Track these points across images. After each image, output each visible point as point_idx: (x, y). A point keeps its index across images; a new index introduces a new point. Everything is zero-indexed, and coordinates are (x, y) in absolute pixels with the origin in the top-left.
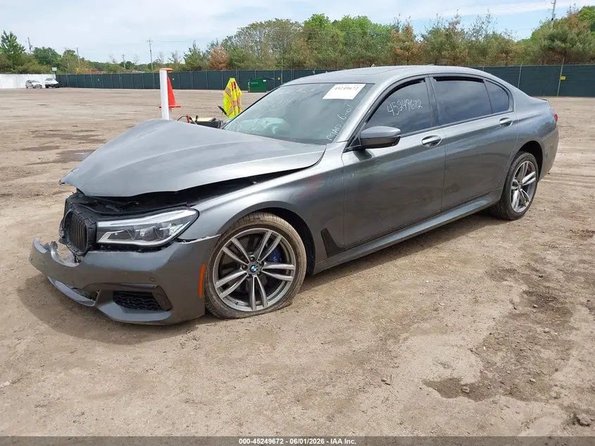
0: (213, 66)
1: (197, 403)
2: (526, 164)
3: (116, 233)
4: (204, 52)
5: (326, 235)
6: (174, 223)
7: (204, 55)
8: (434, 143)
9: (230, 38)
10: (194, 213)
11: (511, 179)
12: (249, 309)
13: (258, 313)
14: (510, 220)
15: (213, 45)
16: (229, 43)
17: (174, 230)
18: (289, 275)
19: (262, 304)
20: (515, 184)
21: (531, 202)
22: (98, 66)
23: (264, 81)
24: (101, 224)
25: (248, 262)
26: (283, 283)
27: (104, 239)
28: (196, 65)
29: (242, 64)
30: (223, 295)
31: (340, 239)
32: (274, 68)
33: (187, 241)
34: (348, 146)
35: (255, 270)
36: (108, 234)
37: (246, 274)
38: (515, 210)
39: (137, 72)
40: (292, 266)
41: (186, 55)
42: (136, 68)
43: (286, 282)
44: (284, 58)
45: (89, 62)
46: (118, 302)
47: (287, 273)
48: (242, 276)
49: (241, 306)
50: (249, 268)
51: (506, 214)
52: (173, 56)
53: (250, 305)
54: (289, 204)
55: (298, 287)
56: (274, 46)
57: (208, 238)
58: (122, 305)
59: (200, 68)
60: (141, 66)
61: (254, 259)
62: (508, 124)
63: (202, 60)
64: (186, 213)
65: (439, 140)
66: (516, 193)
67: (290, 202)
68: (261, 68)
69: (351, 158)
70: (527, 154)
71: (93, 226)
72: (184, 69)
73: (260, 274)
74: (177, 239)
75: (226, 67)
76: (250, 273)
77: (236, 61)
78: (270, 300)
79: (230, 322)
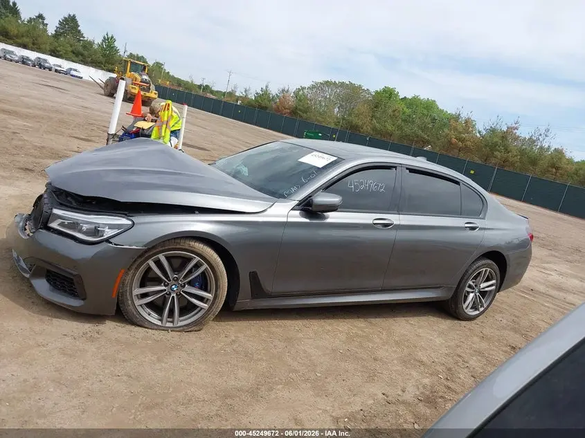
0: (278, 109)
1: (61, 384)
2: (486, 271)
3: (66, 222)
4: (274, 94)
5: (254, 277)
6: (111, 227)
7: (273, 97)
8: (386, 225)
9: (303, 89)
10: (130, 223)
11: (467, 279)
12: (159, 323)
13: (166, 329)
14: (459, 319)
15: (283, 90)
16: (301, 93)
17: (108, 233)
18: (205, 303)
19: (172, 322)
20: (470, 286)
21: (486, 309)
22: (179, 82)
23: (320, 135)
24: (56, 211)
25: (170, 280)
26: (198, 309)
27: (54, 225)
28: (263, 105)
29: (305, 114)
30: (138, 302)
31: (268, 285)
32: (333, 126)
33: (115, 244)
34: (298, 205)
35: (175, 289)
36: (60, 221)
37: (165, 290)
38: (466, 311)
39: (212, 96)
40: (210, 295)
41: (257, 93)
42: (212, 92)
43: (202, 309)
44: (344, 119)
45: (173, 77)
46: (48, 281)
47: (205, 301)
48: (162, 291)
49: (153, 318)
50: (170, 286)
51: (455, 312)
52: (246, 91)
53: (161, 320)
54: (223, 240)
55: (212, 316)
56: (341, 106)
57: (134, 247)
58: (50, 284)
59: (266, 108)
60: (217, 92)
61: (177, 279)
62: (473, 229)
63: (269, 101)
64: (124, 221)
65: (392, 224)
66: (471, 295)
67: (225, 239)
68: (321, 122)
69: (297, 217)
70: (489, 261)
71: (49, 211)
72: (252, 106)
73: (179, 295)
74: (107, 240)
75: (290, 113)
76: (170, 291)
77: (300, 110)
78: (181, 321)
79: (137, 329)
